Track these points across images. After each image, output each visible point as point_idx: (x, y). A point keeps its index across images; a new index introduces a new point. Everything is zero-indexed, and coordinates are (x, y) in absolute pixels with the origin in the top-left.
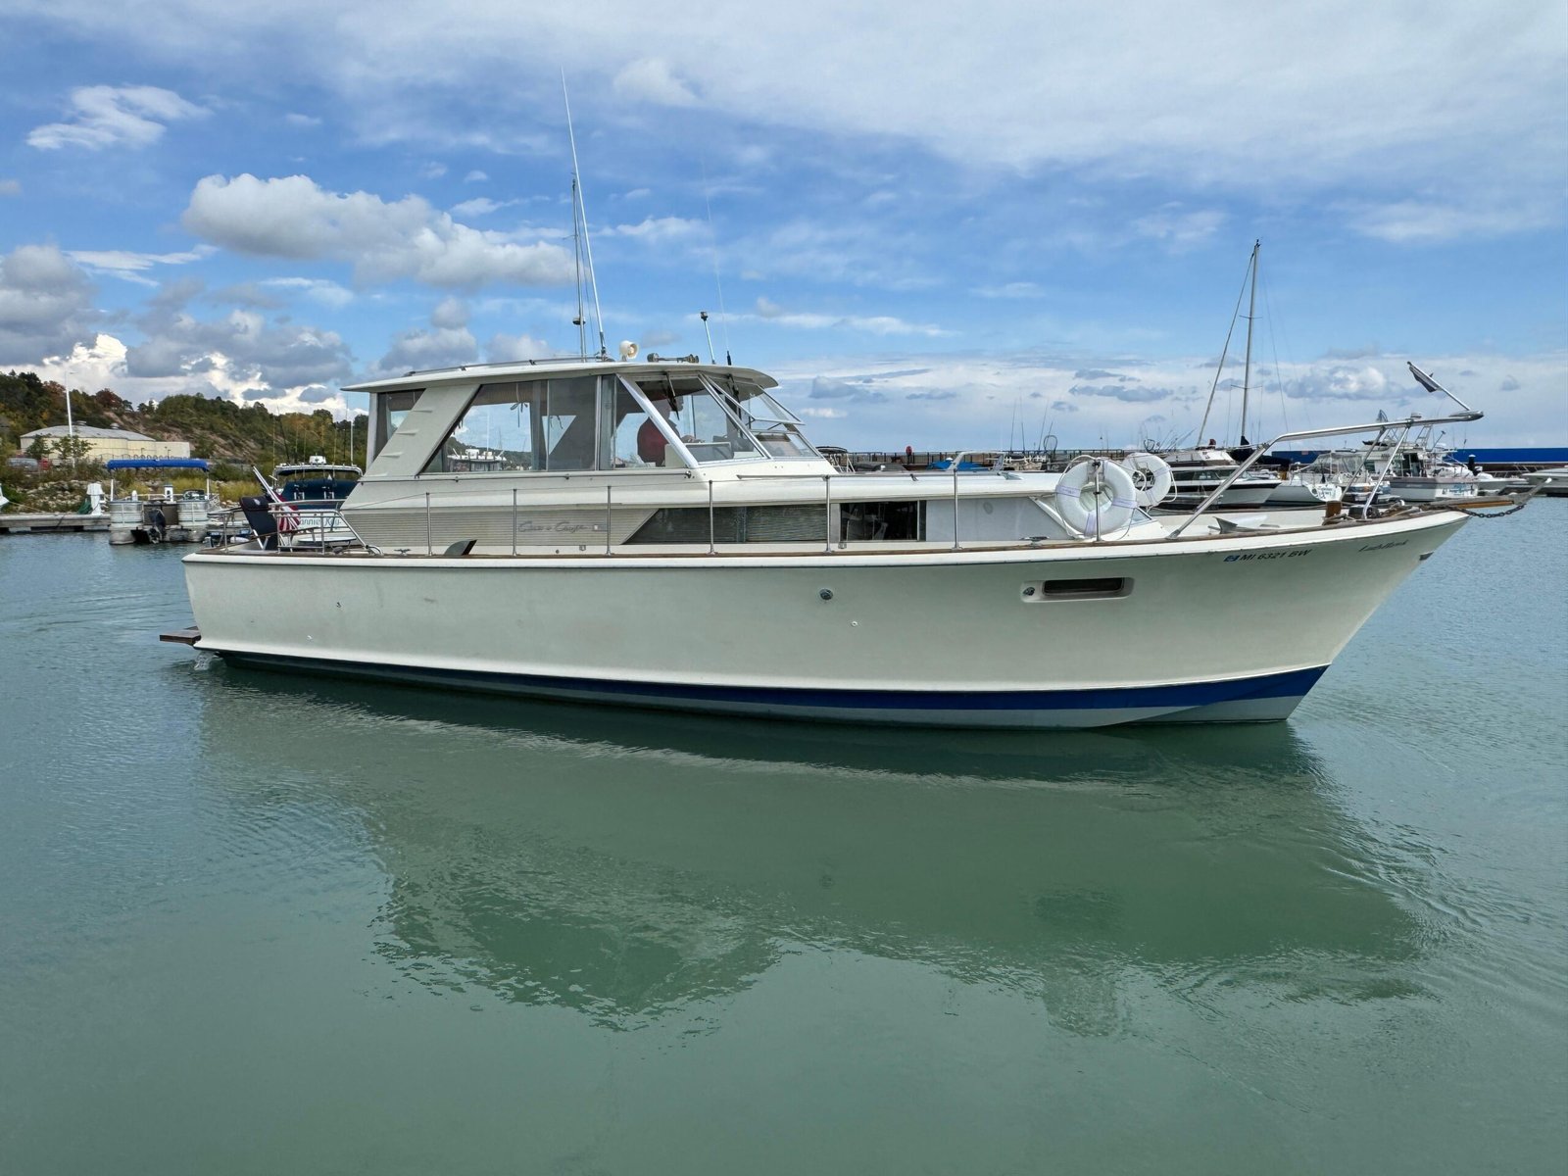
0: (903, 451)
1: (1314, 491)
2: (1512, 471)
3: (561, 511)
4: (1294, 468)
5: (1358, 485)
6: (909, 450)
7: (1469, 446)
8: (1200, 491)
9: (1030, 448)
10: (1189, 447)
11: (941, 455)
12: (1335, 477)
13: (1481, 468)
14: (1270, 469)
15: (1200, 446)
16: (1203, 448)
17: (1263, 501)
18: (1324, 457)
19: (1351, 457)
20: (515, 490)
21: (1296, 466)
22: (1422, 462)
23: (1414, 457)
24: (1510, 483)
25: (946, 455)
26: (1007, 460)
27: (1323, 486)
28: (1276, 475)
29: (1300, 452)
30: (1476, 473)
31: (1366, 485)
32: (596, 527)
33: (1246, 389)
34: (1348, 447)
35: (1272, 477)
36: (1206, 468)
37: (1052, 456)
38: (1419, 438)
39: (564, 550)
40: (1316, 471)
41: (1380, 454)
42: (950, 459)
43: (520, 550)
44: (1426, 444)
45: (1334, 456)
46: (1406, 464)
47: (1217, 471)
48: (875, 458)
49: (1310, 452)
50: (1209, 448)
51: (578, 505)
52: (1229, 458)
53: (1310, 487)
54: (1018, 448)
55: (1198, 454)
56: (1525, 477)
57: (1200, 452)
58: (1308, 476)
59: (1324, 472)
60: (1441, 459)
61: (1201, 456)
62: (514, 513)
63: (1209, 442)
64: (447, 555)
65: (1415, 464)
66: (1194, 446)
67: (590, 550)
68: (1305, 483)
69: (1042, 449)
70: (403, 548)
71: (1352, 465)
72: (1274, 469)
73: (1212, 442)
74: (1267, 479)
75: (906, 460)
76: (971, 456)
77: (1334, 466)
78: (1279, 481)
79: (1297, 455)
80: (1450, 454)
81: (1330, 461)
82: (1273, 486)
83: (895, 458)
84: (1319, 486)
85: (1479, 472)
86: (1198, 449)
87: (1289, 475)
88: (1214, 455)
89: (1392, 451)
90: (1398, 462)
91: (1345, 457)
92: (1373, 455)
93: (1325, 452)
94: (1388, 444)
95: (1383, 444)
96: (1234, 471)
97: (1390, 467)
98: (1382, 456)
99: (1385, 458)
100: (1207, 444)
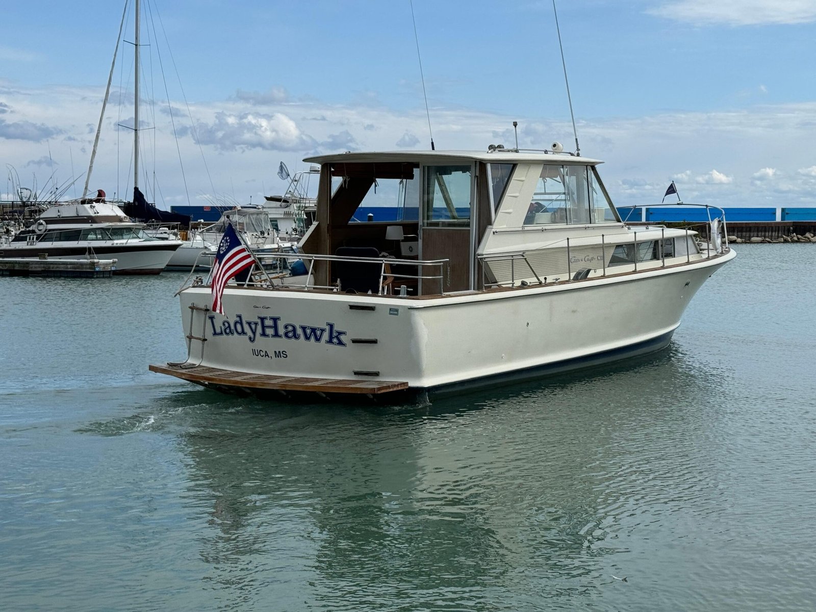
4: (196, 227)
5: (267, 247)
8: (90, 253)
10: (74, 199)
14: (169, 227)
15: (87, 197)
16: (90, 202)
17: (163, 266)
18: (229, 214)
19: (258, 214)
21: (200, 223)
28: (175, 234)
29: (202, 207)
33: (136, 130)
34: (254, 203)
35: (172, 237)
36: (95, 226)
41: (282, 211)
45: (240, 213)
47: (108, 229)
49: (213, 208)
50: (98, 201)
52: (121, 214)
55: (85, 209)
57: (87, 206)
61: (87, 210)
63: (97, 193)
66: (80, 197)
68: (208, 244)
71: (259, 221)
72: (173, 228)
73: (101, 194)
74: (166, 239)
77: (241, 224)
78: (180, 242)
79: (199, 211)
82: (174, 248)
86: (83, 202)
87: (190, 234)
88: (103, 210)
89: (294, 208)
90: (300, 220)
91: (252, 214)
92: (276, 212)
93: (231, 208)
94: (290, 201)
95: (285, 201)
96: (129, 230)
97: (294, 226)
98: (285, 214)
99: (288, 216)
100: (94, 196)
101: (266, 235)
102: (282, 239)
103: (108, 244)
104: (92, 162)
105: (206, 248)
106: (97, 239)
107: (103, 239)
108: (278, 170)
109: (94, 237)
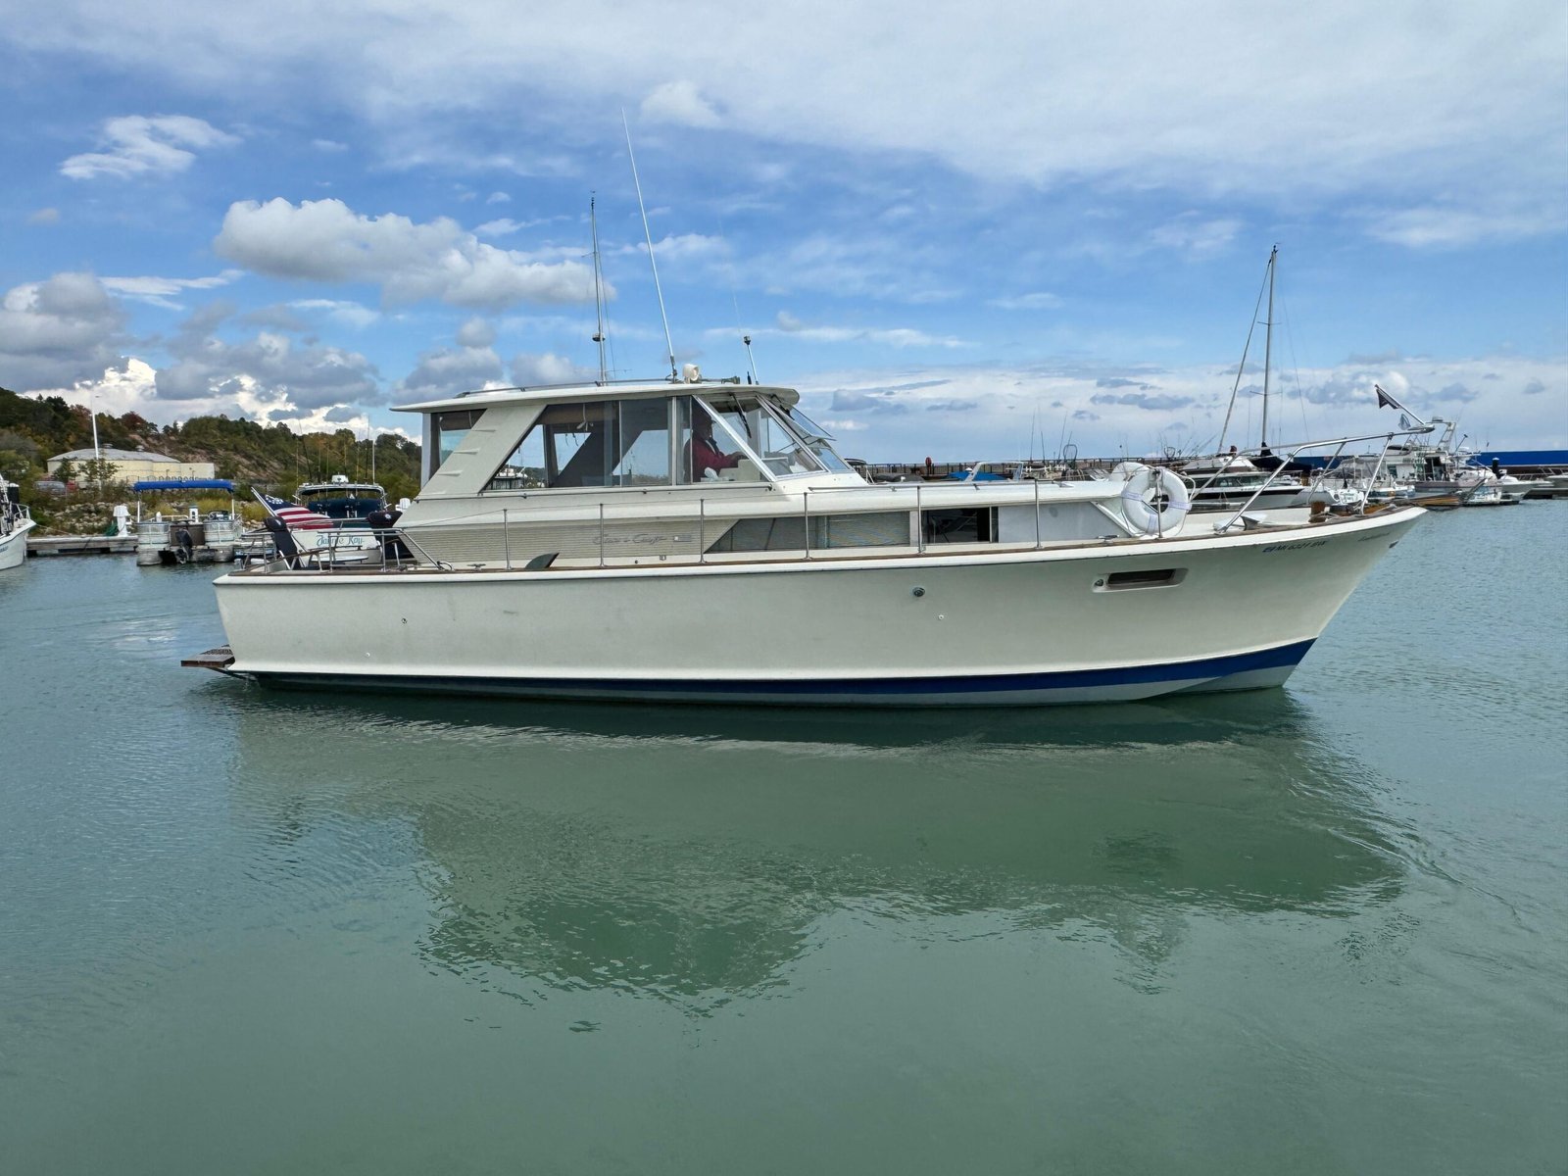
0: (922, 462)
1: (1336, 496)
2: (1538, 473)
3: (639, 524)
4: (1316, 474)
5: (1382, 490)
6: (928, 460)
7: (1491, 449)
8: (1223, 497)
9: (1050, 457)
10: (1209, 454)
11: (960, 466)
12: (1358, 481)
13: (1505, 471)
14: (1292, 475)
15: (1221, 453)
16: (1224, 455)
18: (1346, 462)
19: (1375, 461)
20: (601, 505)
21: (1319, 471)
22: (1444, 465)
23: (1437, 461)
24: (1535, 485)
25: (966, 466)
26: (1027, 469)
27: (1345, 491)
28: (1298, 481)
29: (1322, 457)
30: (1499, 476)
31: (1391, 489)
32: (676, 538)
33: (1266, 395)
34: (1372, 452)
35: (1295, 483)
36: (1227, 475)
37: (1073, 464)
38: (1442, 441)
39: (642, 561)
40: (1338, 476)
41: (1402, 458)
42: (969, 469)
43: (608, 562)
44: (1447, 448)
45: (1357, 461)
46: (1428, 468)
47: (1239, 478)
48: (894, 469)
49: (1332, 458)
50: (1229, 455)
51: (658, 518)
52: (1250, 465)
53: (1332, 493)
54: (1037, 458)
55: (1219, 462)
56: (1550, 480)
57: (1221, 459)
58: (1332, 481)
59: (1347, 478)
60: (1464, 462)
61: (1222, 463)
62: (603, 526)
63: (1230, 448)
64: (529, 568)
65: (1438, 468)
66: (1215, 452)
67: (670, 560)
68: (1327, 488)
69: (1062, 458)
70: (478, 563)
72: (1296, 475)
73: (1233, 449)
74: (1289, 485)
75: (925, 471)
76: (991, 466)
77: (1357, 470)
78: (1301, 487)
79: (1321, 461)
80: (1473, 457)
81: (1354, 465)
82: (1296, 491)
83: (915, 470)
84: (1341, 491)
85: (1503, 475)
86: (1219, 456)
87: (1311, 480)
88: (1239, 463)
89: (1414, 455)
90: (1420, 466)
91: (1369, 462)
92: (1396, 459)
93: (1349, 457)
94: (1410, 449)
95: (1405, 449)
96: (1256, 478)
97: (1413, 471)
98: (1404, 461)
99: (1407, 462)
100: (1228, 452)
101: (1382, 480)
102: (1399, 483)
103: (1238, 489)
104: (1226, 424)
105: (1325, 492)
106: (1228, 486)
107: (1233, 486)
108: (1399, 421)
109: (1225, 484)
